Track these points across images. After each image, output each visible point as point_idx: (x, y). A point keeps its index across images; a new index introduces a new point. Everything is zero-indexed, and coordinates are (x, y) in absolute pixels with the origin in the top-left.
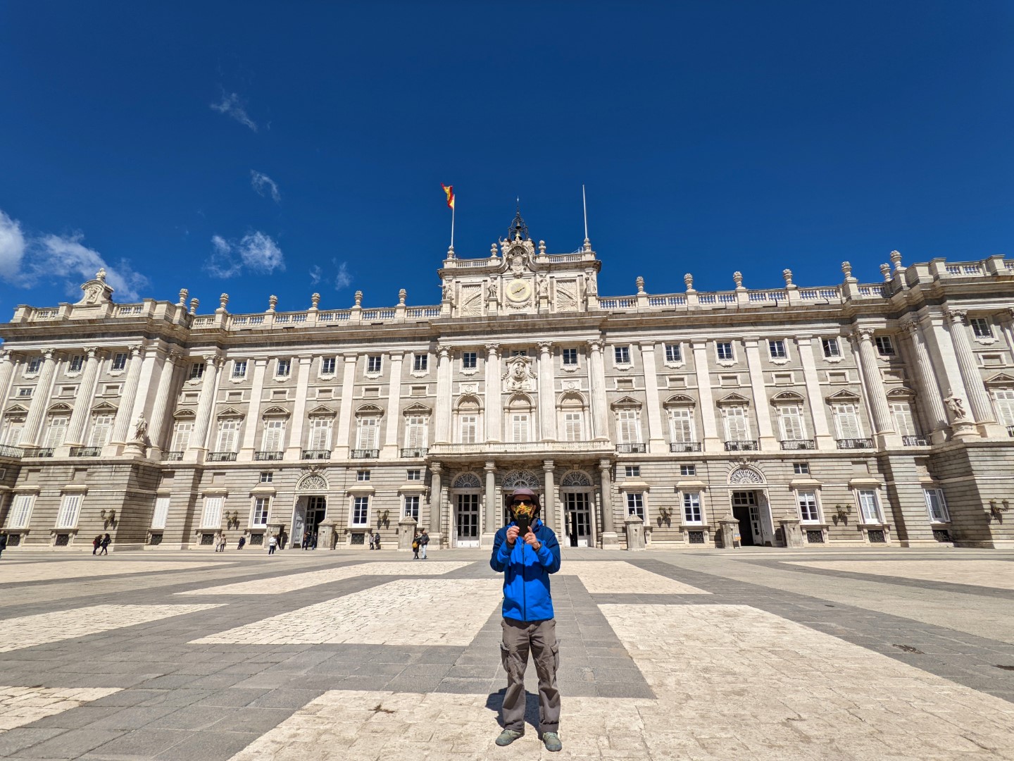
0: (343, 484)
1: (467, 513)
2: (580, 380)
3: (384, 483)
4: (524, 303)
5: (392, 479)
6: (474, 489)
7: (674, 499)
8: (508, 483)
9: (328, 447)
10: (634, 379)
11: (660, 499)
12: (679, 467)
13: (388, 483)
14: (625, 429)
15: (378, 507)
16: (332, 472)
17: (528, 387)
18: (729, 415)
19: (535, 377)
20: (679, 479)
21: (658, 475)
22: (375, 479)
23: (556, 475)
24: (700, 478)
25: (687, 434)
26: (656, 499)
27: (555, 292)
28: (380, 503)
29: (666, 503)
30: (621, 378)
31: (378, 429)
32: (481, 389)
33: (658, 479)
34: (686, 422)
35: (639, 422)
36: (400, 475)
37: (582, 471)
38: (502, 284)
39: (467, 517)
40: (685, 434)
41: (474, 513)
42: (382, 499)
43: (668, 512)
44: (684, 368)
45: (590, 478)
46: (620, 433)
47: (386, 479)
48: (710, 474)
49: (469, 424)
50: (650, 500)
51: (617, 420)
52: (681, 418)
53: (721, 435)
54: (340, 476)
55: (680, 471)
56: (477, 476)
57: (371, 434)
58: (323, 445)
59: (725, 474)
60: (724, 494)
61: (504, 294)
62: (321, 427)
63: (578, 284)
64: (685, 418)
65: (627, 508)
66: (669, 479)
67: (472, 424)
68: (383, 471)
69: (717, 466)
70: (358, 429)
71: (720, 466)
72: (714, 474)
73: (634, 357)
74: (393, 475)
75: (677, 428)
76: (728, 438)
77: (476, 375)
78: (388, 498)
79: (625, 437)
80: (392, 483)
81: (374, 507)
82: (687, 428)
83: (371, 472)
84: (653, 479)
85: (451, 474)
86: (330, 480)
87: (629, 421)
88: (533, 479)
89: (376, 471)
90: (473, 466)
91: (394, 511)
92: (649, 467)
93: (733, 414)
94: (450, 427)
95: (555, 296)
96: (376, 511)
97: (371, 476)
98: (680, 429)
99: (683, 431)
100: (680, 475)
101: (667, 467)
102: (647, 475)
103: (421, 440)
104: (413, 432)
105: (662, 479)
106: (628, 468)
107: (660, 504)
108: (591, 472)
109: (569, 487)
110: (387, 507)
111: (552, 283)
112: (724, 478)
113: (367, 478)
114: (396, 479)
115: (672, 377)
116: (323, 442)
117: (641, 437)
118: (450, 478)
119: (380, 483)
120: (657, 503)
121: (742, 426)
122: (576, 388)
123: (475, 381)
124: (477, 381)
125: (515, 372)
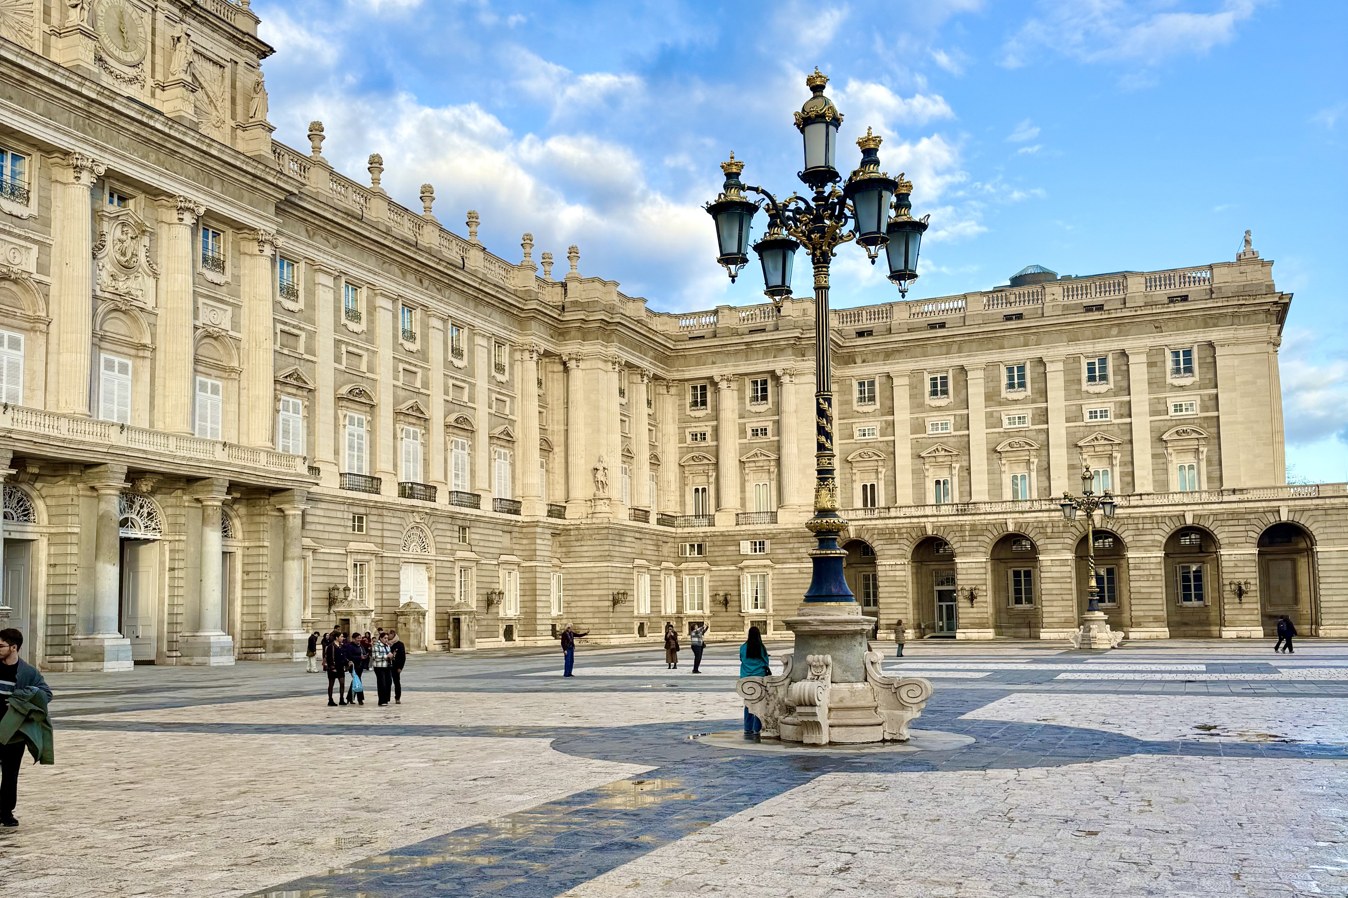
2: (229, 310)
4: (130, 72)
7: (341, 574)
10: (302, 335)
11: (326, 572)
12: (350, 516)
14: (287, 432)
17: (140, 294)
18: (406, 435)
19: (155, 275)
20: (350, 538)
21: (328, 528)
24: (373, 539)
26: (321, 573)
29: (332, 581)
30: (286, 327)
32: (42, 268)
33: (326, 536)
34: (360, 437)
40: (358, 459)
43: (333, 594)
44: (364, 336)
46: (280, 440)
48: (386, 534)
49: (6, 352)
51: (279, 411)
52: (356, 430)
53: (396, 470)
55: (350, 523)
59: (399, 535)
60: (395, 569)
63: (228, 81)
64: (360, 431)
66: (338, 537)
71: (394, 521)
72: (388, 534)
75: (349, 448)
77: (31, 223)
82: (360, 448)
84: (321, 535)
87: (292, 418)
92: (318, 512)
93: (410, 436)
98: (353, 448)
99: (356, 452)
100: (350, 530)
105: (331, 536)
107: (325, 580)
108: (243, 510)
112: (397, 542)
115: (351, 349)
120: (321, 579)
121: (415, 459)
122: (222, 326)
123: (26, 239)
124: (35, 242)
125: (117, 247)
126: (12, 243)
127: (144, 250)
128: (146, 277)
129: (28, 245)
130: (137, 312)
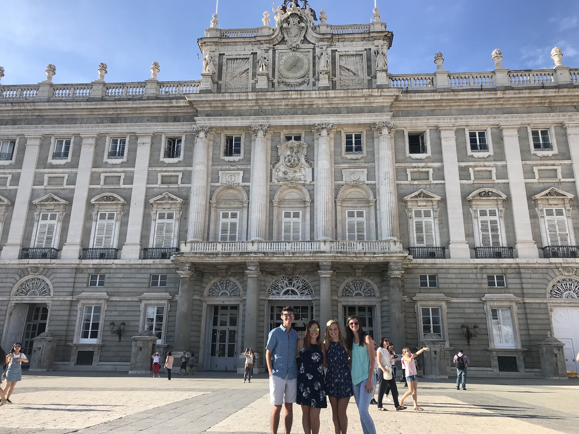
0: (71, 290)
1: (223, 328)
2: (365, 170)
3: (121, 290)
4: (300, 81)
5: (132, 285)
6: (233, 299)
7: (480, 316)
8: (274, 292)
9: (55, 244)
10: (431, 171)
11: (462, 316)
12: (485, 276)
13: (127, 290)
14: (419, 229)
15: (113, 319)
16: (58, 275)
17: (302, 177)
18: (547, 215)
19: (311, 165)
20: (487, 291)
21: (459, 286)
22: (110, 285)
23: (334, 283)
24: (511, 291)
25: (496, 237)
26: (457, 316)
27: (337, 67)
28: (116, 313)
29: (469, 321)
30: (415, 170)
31: (118, 224)
32: (245, 179)
33: (460, 291)
34: (494, 222)
35: (437, 221)
36: (141, 281)
37: (366, 279)
38: (274, 57)
39: (223, 333)
40: (493, 236)
41: (232, 328)
42: (118, 309)
43: (472, 331)
44: (491, 158)
45: (375, 287)
46: (413, 235)
47: (124, 285)
48: (526, 286)
49: (229, 220)
50: (450, 316)
51: (411, 218)
52: (489, 218)
53: (537, 238)
54: (66, 280)
55: (486, 281)
56: (238, 283)
57: (109, 230)
58: (50, 243)
59: (544, 286)
60: (543, 311)
61: (276, 69)
62: (48, 222)
63: (365, 60)
64: (493, 218)
65: (421, 325)
66: (474, 291)
67: (234, 220)
68: (121, 276)
69: (533, 276)
70: (94, 223)
71: (536, 276)
72: (530, 286)
73: (431, 144)
74: (133, 280)
75: (483, 230)
76: (547, 242)
77: (241, 163)
78: (126, 309)
79: (420, 239)
80: (131, 290)
81: (107, 318)
82: (494, 229)
83: (107, 276)
85: (205, 280)
86: (56, 285)
87: (424, 220)
88: (305, 287)
89: (112, 276)
90: (233, 271)
91: (132, 324)
92: (449, 276)
93: (552, 214)
94: (207, 224)
95: (338, 72)
96: (109, 323)
97: (106, 280)
98: (488, 231)
99: (490, 233)
100: (486, 286)
101: (471, 276)
102: (446, 286)
103: (169, 238)
104: (160, 228)
105: (465, 291)
106: (423, 278)
107: (462, 321)
108: (377, 280)
109: (350, 299)
110: (124, 318)
111: (333, 58)
112: (543, 291)
113: (101, 284)
114: (136, 285)
115: (476, 169)
116: (49, 239)
117: (438, 239)
118: (204, 285)
119: (117, 290)
120: (458, 321)
121: (562, 229)
122: (361, 180)
123: (238, 169)
124: (241, 170)
125: (287, 160)
126: (229, 173)
127: (303, 156)
128: (306, 168)
129: (238, 172)
130: (300, 186)
